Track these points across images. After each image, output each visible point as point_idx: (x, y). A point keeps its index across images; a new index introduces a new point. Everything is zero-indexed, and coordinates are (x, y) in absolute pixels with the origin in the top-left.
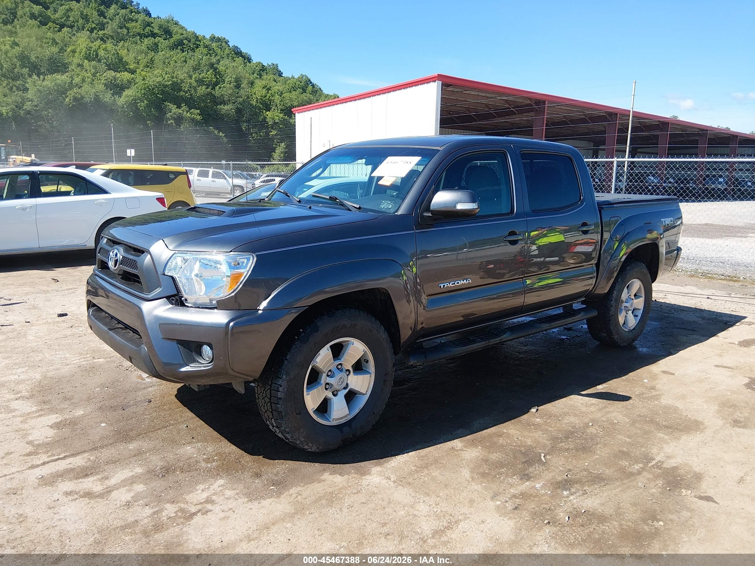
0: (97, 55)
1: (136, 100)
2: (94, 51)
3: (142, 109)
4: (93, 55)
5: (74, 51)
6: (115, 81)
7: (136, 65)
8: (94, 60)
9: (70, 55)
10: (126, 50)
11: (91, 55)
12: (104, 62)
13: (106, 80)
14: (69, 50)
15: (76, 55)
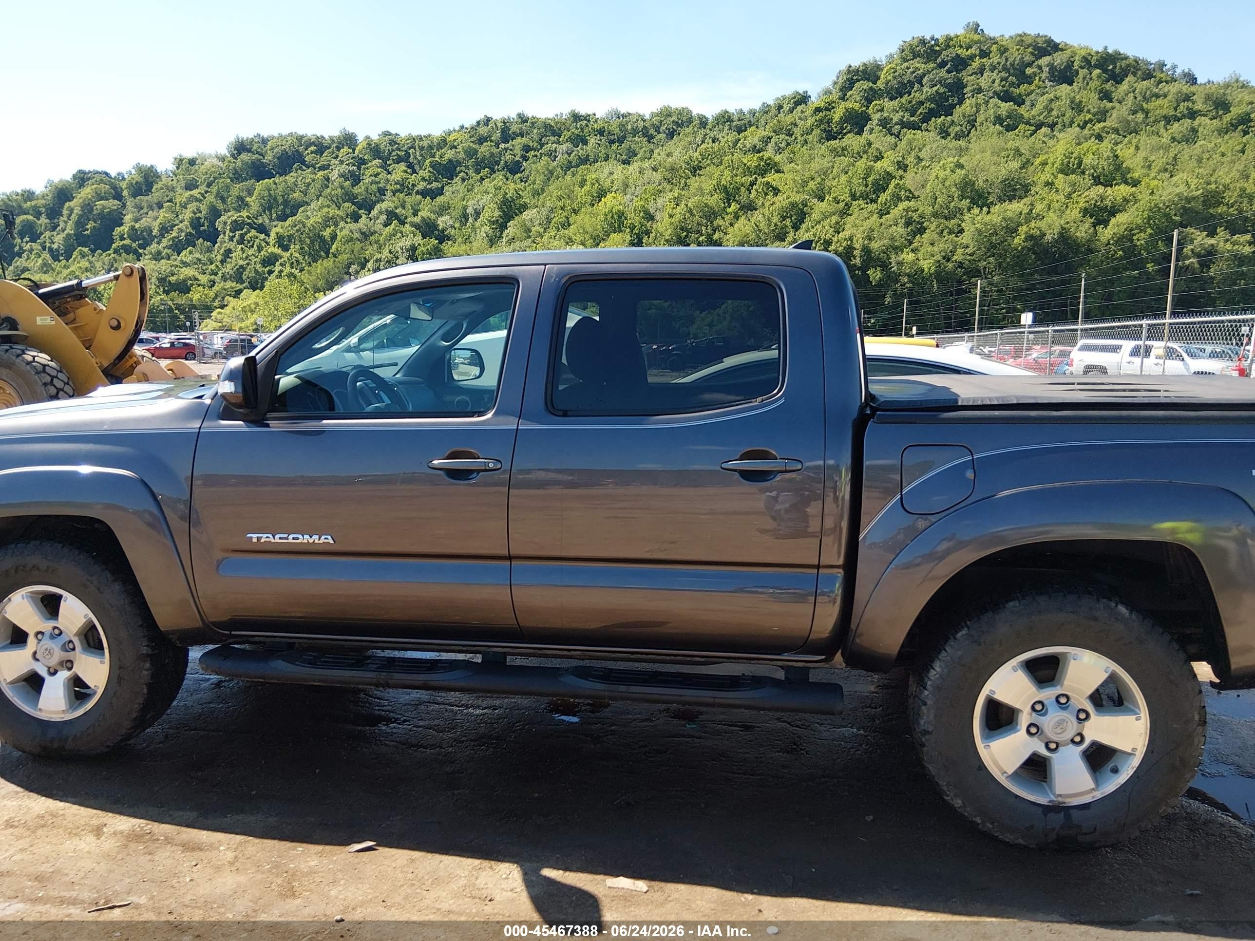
0: (1080, 164)
1: (1131, 230)
2: (1075, 159)
3: (1142, 245)
4: (1073, 165)
5: (1044, 164)
6: (1102, 201)
7: (1145, 171)
8: (1073, 172)
9: (1037, 170)
10: (1132, 149)
11: (1071, 165)
12: (1089, 174)
13: (1088, 202)
14: (1037, 161)
15: (1047, 168)
